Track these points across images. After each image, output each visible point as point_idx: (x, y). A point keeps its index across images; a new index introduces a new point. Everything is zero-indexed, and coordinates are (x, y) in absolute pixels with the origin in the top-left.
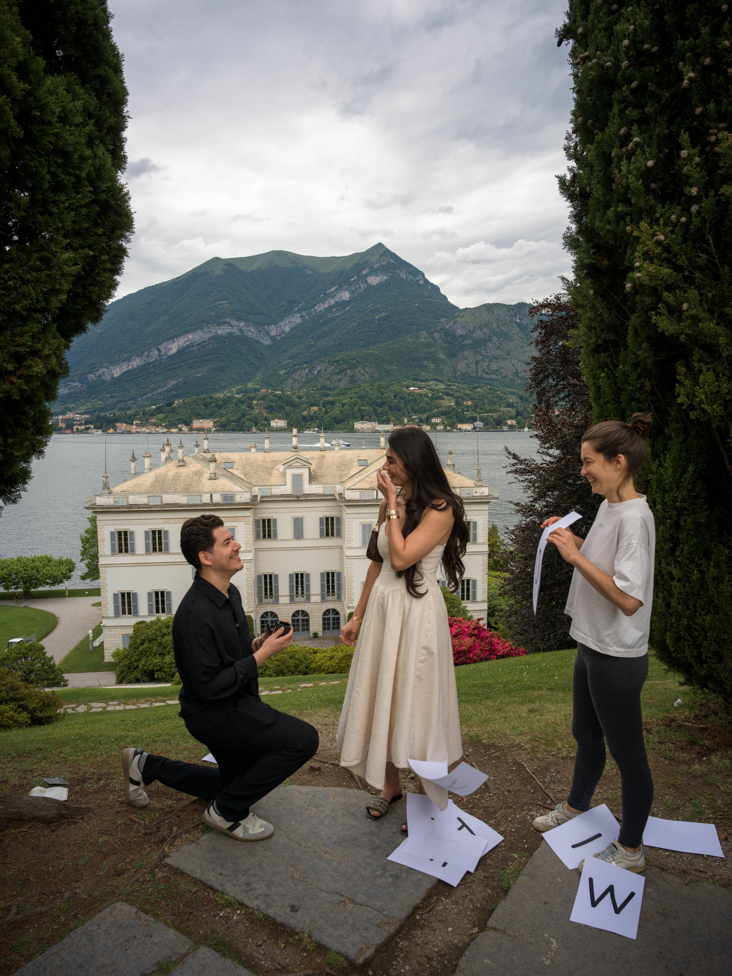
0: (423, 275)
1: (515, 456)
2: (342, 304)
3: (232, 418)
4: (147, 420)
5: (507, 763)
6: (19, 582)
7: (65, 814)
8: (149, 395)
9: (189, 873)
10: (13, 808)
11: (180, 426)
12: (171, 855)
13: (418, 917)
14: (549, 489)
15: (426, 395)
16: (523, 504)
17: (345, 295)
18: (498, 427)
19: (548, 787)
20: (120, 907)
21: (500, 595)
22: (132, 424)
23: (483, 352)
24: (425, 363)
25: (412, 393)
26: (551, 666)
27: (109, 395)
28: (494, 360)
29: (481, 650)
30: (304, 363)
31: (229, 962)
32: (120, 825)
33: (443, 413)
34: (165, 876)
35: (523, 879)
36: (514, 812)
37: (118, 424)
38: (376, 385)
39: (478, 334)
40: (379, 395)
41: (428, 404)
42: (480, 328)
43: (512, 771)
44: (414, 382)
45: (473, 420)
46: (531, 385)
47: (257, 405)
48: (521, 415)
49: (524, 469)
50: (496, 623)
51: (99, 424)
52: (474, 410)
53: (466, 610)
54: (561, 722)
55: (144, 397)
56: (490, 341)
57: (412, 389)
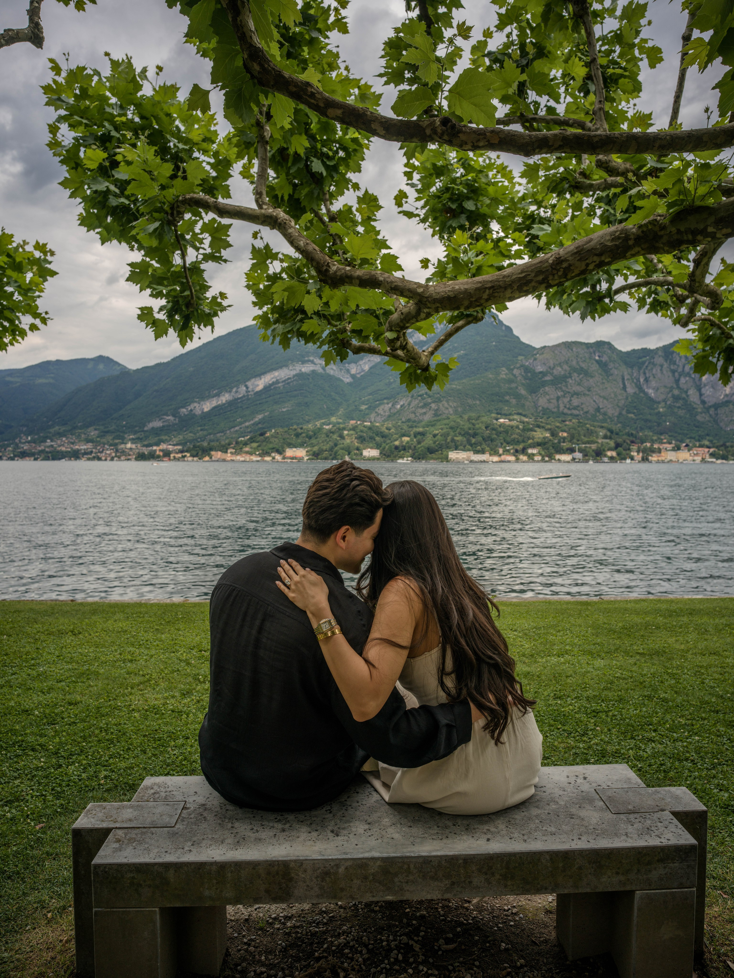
3: (324, 448)
4: (241, 448)
8: (237, 428)
11: (273, 454)
15: (517, 427)
18: (599, 458)
22: (226, 452)
23: (564, 388)
24: (507, 398)
25: (503, 424)
27: (199, 428)
28: (575, 396)
30: (385, 399)
33: (539, 444)
37: (213, 453)
38: (465, 417)
39: (558, 371)
40: (471, 426)
41: (521, 436)
42: (560, 365)
44: (502, 415)
45: (571, 451)
47: (348, 435)
48: (620, 447)
51: (195, 453)
52: (570, 441)
55: (232, 430)
56: (571, 377)
57: (502, 420)
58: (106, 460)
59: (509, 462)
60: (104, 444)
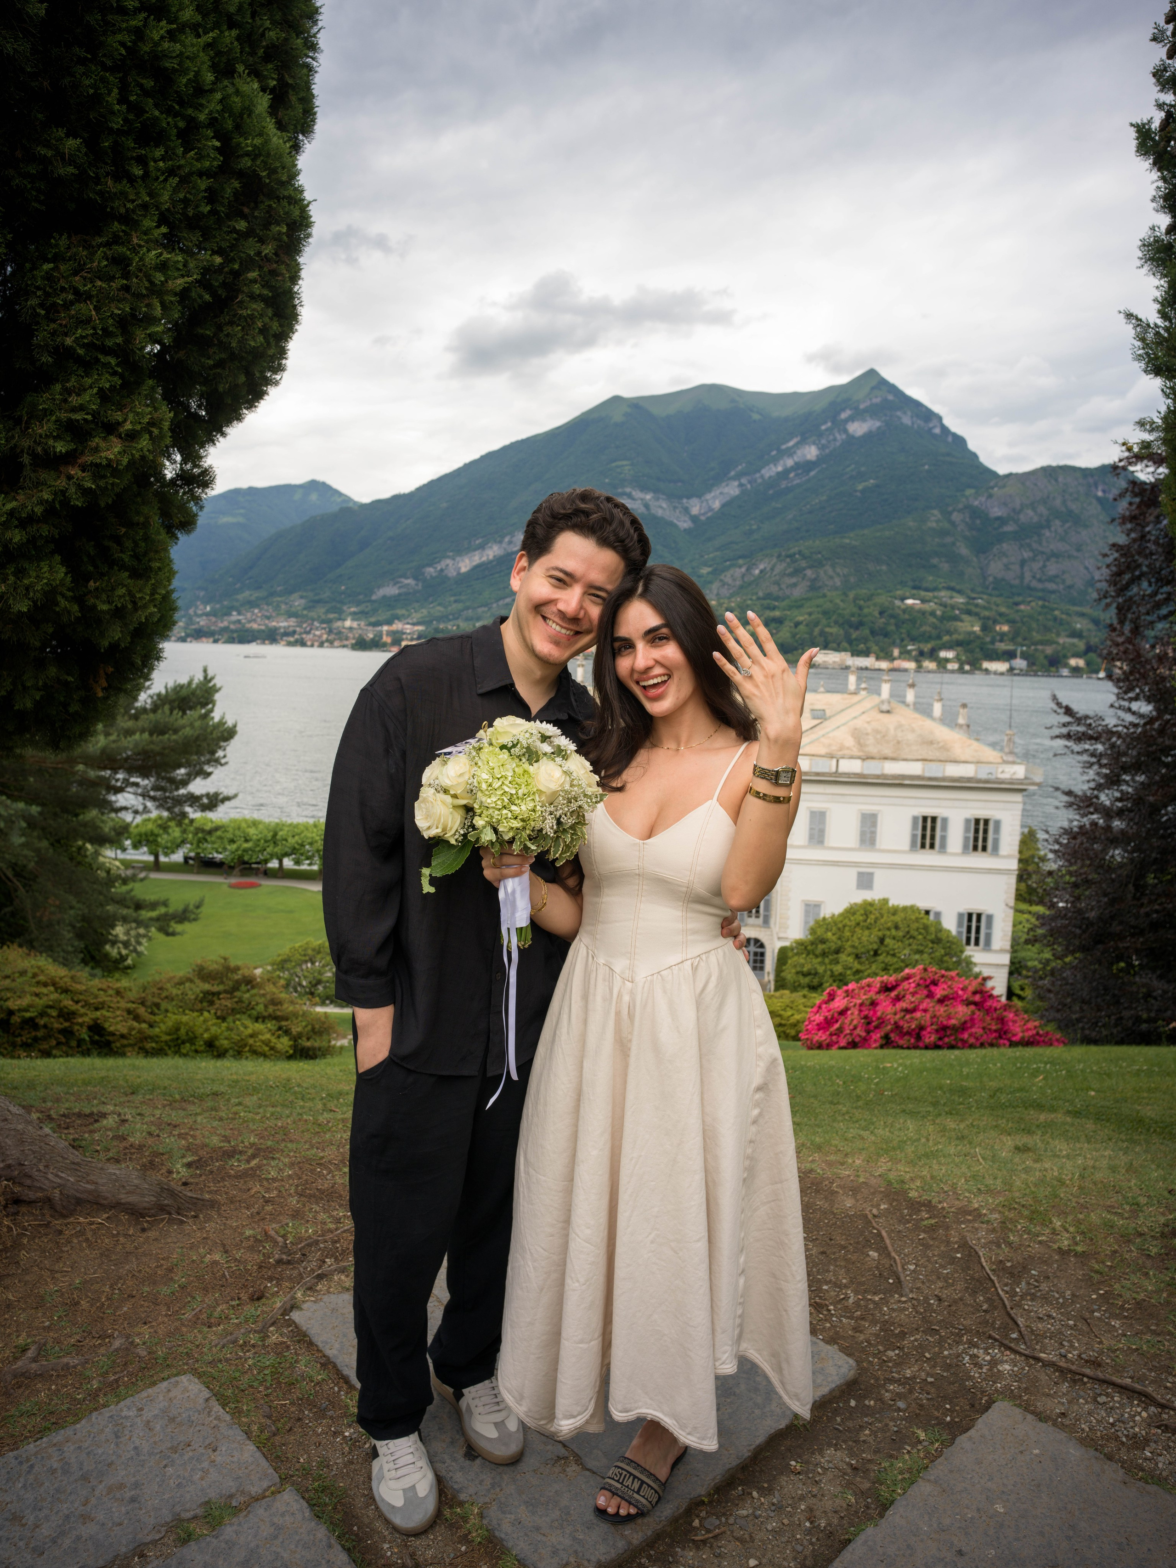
0: (940, 418)
1: (1068, 711)
2: (806, 466)
5: (948, 1243)
6: (313, 856)
7: (167, 1205)
9: (320, 1345)
10: (88, 1182)
12: (305, 1306)
13: (696, 1523)
14: (1125, 769)
15: (933, 613)
16: (1080, 793)
17: (811, 452)
18: (1053, 669)
19: (1019, 1305)
20: (186, 1384)
21: (1027, 942)
23: (1035, 546)
24: (935, 561)
25: (911, 608)
26: (1092, 1071)
27: (452, 599)
28: (1053, 560)
29: (984, 1028)
30: (740, 557)
31: (322, 1532)
32: (248, 1238)
33: (959, 644)
34: (282, 1343)
35: (923, 1488)
36: (941, 1342)
38: (852, 595)
39: (1029, 516)
40: (855, 610)
41: (935, 628)
42: (1033, 506)
43: (953, 1261)
44: (915, 592)
45: (1009, 656)
46: (1107, 592)
48: (1095, 652)
49: (1083, 734)
50: (1022, 989)
52: (1013, 640)
53: (971, 963)
54: (1071, 1180)
55: (501, 603)
56: (1049, 527)
57: (910, 602)
58: (312, 646)
59: (906, 670)
60: (313, 620)
